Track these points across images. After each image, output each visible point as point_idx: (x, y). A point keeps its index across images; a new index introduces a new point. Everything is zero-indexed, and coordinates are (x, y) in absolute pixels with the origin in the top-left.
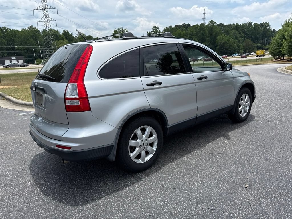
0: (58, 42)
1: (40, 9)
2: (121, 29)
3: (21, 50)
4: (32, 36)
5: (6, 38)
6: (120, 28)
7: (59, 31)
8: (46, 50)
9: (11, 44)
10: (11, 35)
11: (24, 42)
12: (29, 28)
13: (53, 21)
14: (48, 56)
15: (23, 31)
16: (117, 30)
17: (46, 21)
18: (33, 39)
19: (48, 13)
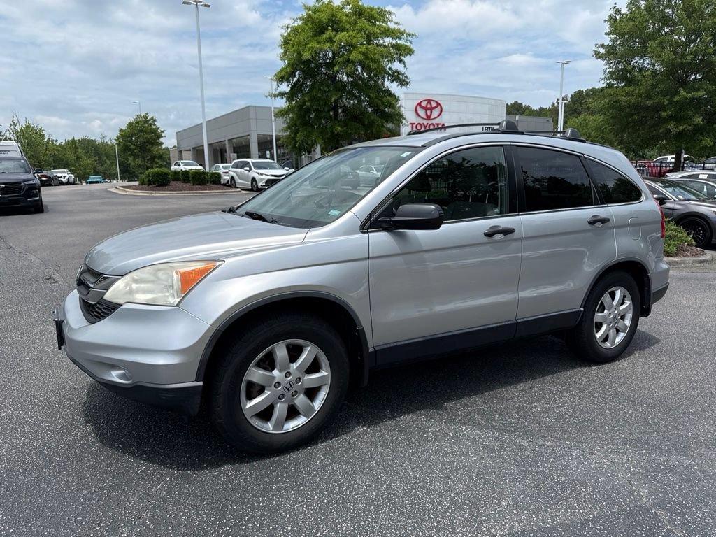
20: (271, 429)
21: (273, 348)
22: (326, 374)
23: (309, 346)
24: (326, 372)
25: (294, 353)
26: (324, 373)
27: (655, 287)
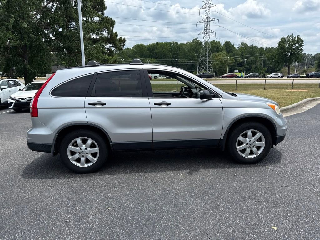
0: (216, 54)
1: (202, 22)
2: (291, 36)
3: (183, 63)
4: (193, 50)
5: (172, 52)
6: (289, 35)
7: (221, 42)
8: (202, 62)
9: (176, 57)
10: (176, 49)
11: (186, 54)
12: (193, 41)
13: (212, 33)
14: (202, 69)
15: (189, 44)
16: (284, 38)
17: (206, 34)
18: (194, 51)
19: (209, 26)
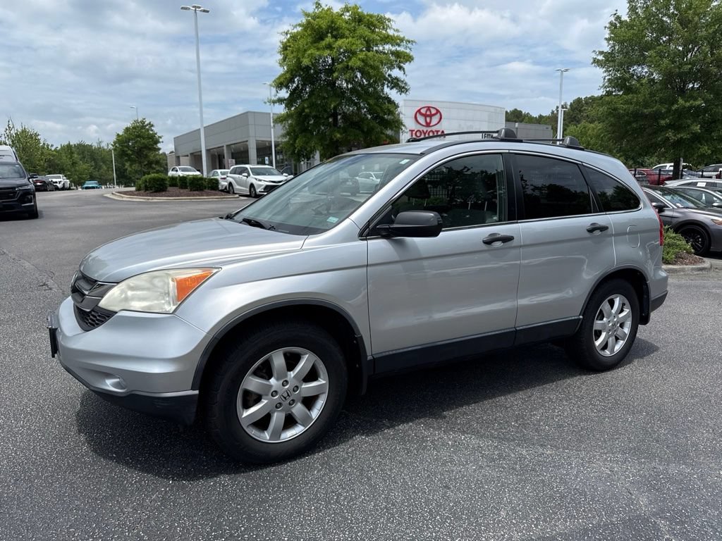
20: (268, 438)
21: (271, 356)
22: (324, 382)
23: (306, 354)
24: (324, 380)
25: (292, 361)
26: (322, 381)
27: (654, 294)
